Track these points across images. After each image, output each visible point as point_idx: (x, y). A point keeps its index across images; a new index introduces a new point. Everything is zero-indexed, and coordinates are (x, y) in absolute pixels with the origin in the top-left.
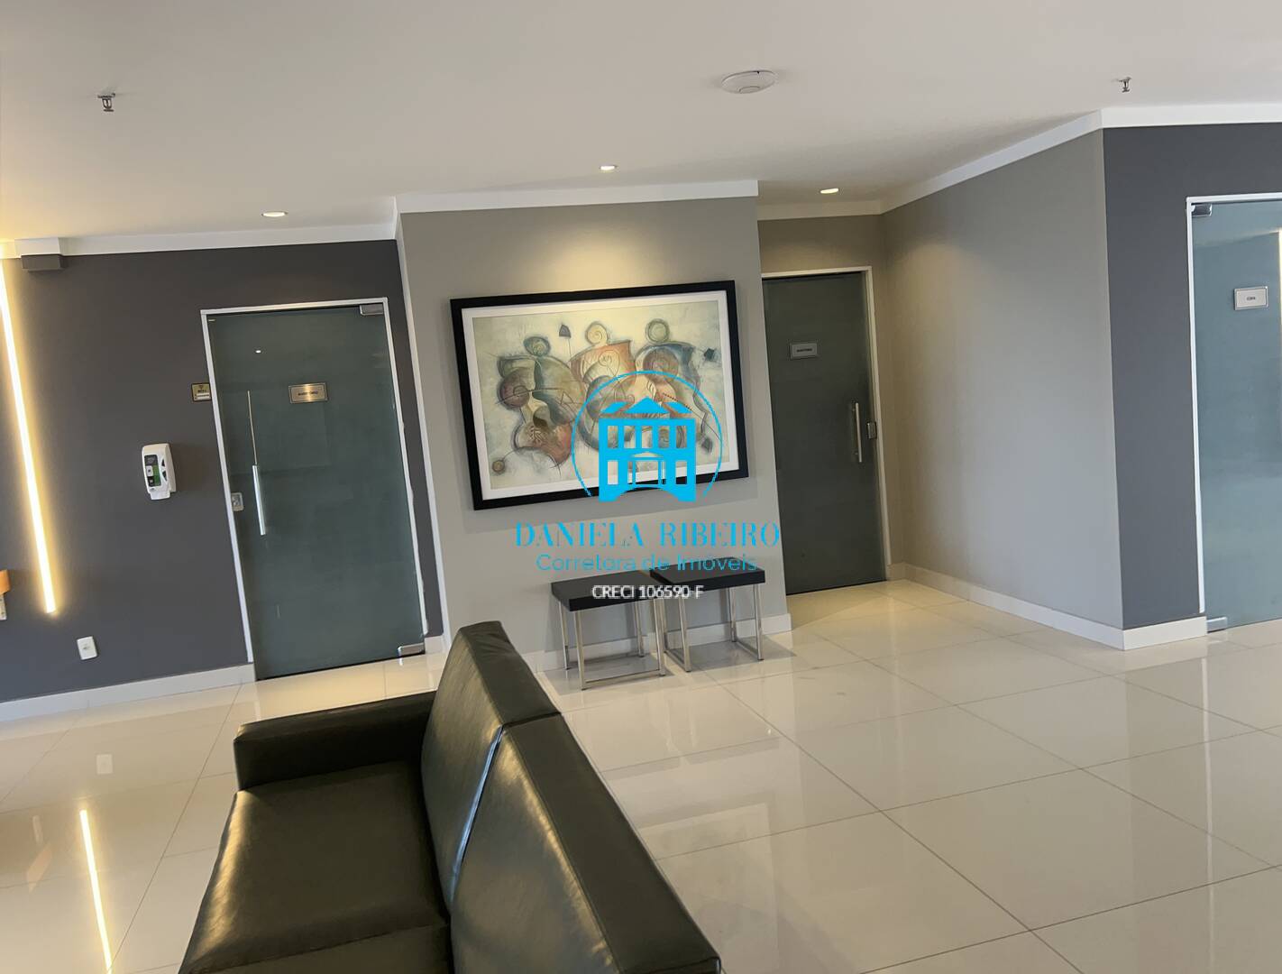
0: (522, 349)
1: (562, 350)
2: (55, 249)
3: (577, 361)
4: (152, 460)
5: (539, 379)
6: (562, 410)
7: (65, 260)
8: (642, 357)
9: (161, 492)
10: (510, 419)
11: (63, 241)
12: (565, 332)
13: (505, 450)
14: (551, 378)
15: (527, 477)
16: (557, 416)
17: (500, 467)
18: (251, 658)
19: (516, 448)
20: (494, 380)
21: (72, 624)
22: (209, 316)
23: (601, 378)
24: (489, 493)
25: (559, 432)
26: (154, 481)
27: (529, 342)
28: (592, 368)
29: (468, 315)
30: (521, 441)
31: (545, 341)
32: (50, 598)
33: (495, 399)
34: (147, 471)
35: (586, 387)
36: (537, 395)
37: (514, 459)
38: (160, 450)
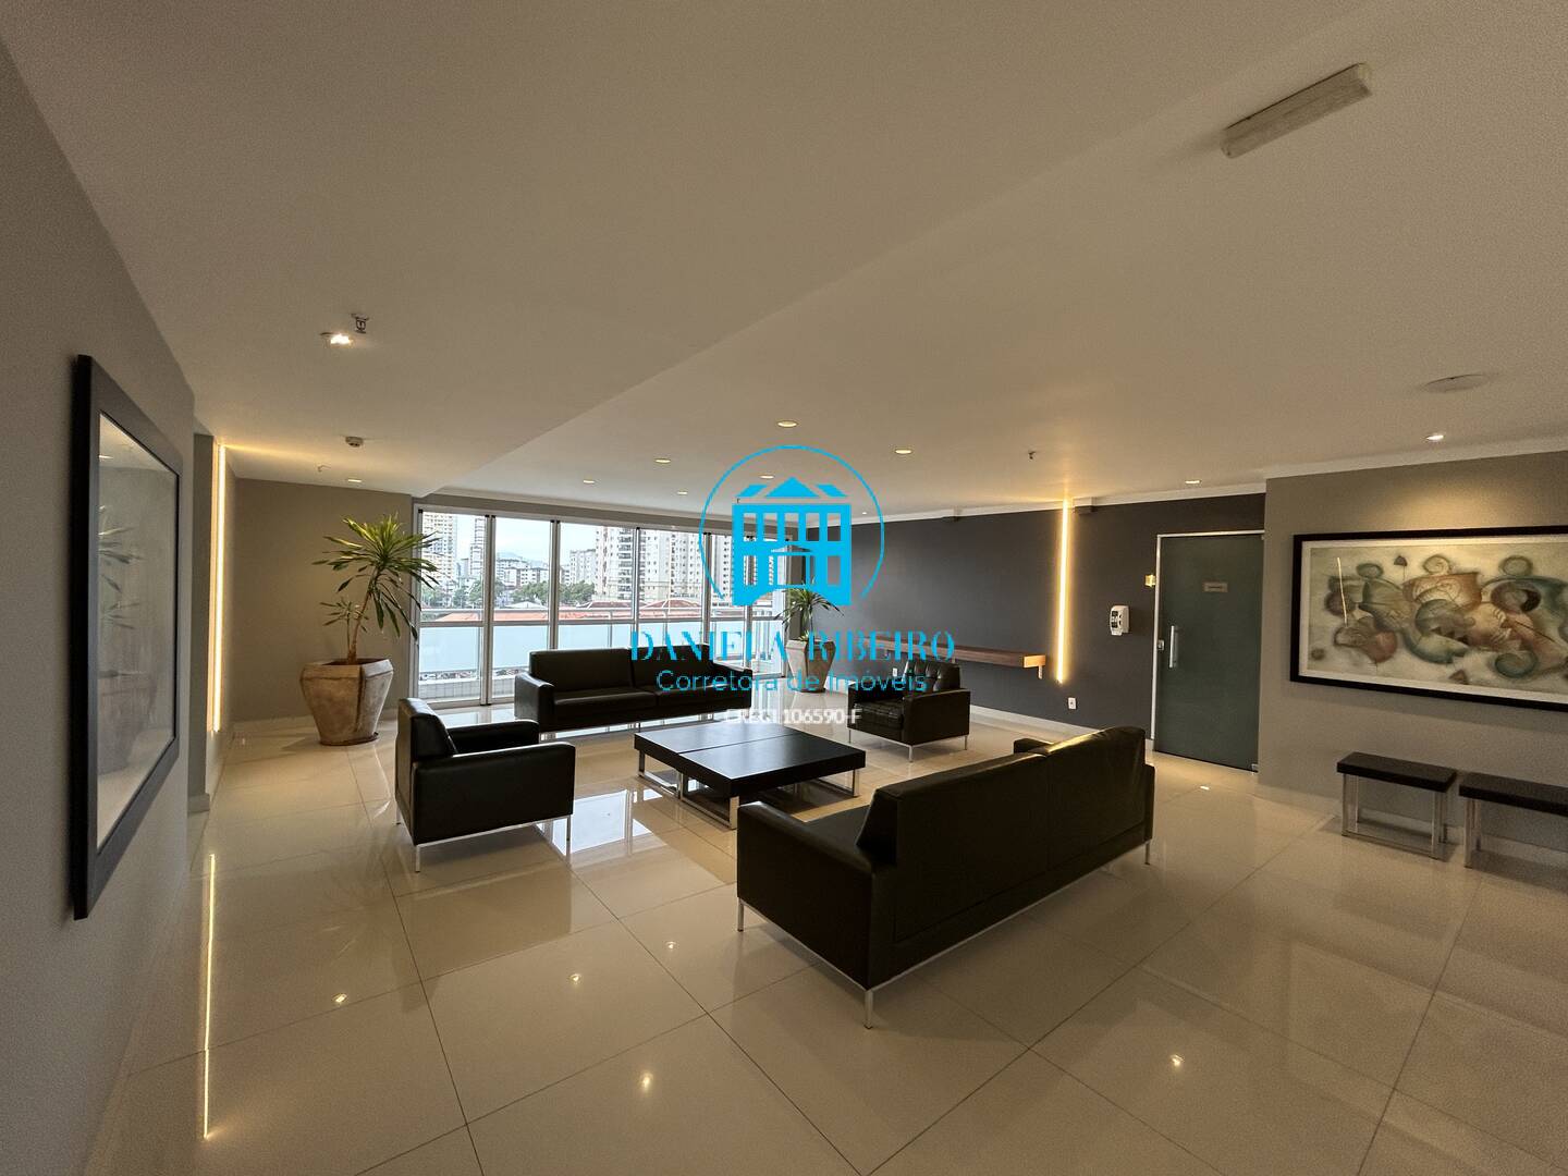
0: (1354, 572)
1: (1395, 575)
2: (1089, 504)
3: (1411, 584)
4: (1115, 614)
5: (1367, 594)
6: (1387, 621)
7: (1094, 509)
8: (1491, 587)
9: (1116, 632)
10: (1333, 622)
11: (1095, 499)
12: (1401, 561)
13: (1325, 643)
14: (1377, 597)
15: (1341, 667)
16: (1380, 625)
17: (1318, 655)
18: (1152, 737)
19: (1336, 643)
20: (1324, 592)
21: (1069, 689)
22: (1162, 538)
23: (1436, 601)
24: (1304, 671)
25: (1381, 638)
26: (1115, 626)
27: (1360, 568)
28: (1427, 591)
29: (1307, 546)
30: (1341, 639)
31: (1379, 568)
32: (1061, 674)
33: (1321, 605)
34: (1112, 619)
35: (1418, 606)
36: (1363, 607)
37: (1332, 651)
38: (1119, 609)
